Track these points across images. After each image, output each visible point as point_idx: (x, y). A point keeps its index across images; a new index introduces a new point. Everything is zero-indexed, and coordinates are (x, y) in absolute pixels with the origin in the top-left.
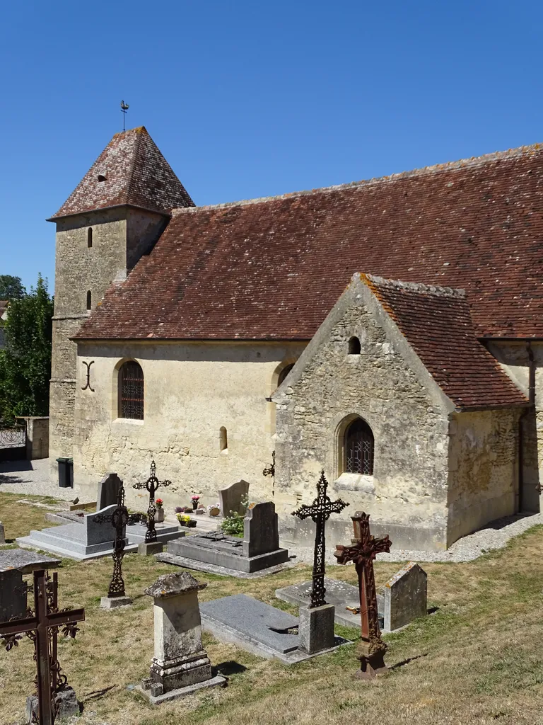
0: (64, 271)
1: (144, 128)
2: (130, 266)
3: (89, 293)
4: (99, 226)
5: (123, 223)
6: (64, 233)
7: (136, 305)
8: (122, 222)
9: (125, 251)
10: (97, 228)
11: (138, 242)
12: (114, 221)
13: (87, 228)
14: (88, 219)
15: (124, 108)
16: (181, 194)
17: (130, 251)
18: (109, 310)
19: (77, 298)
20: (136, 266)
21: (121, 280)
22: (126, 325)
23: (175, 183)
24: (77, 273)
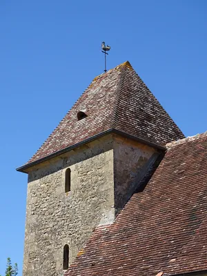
0: (36, 226)
1: (128, 63)
2: (119, 204)
3: (66, 249)
4: (79, 164)
5: (110, 154)
6: (37, 181)
7: (131, 245)
8: (107, 153)
9: (112, 187)
10: (77, 167)
11: (128, 177)
12: (98, 154)
13: (64, 170)
14: (66, 159)
15: (105, 49)
16: (173, 130)
17: (119, 187)
18: (94, 258)
19: (51, 256)
20: (127, 206)
21: (108, 223)
22: (119, 270)
23: (166, 119)
24: (51, 225)
